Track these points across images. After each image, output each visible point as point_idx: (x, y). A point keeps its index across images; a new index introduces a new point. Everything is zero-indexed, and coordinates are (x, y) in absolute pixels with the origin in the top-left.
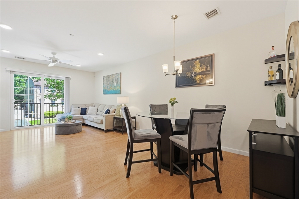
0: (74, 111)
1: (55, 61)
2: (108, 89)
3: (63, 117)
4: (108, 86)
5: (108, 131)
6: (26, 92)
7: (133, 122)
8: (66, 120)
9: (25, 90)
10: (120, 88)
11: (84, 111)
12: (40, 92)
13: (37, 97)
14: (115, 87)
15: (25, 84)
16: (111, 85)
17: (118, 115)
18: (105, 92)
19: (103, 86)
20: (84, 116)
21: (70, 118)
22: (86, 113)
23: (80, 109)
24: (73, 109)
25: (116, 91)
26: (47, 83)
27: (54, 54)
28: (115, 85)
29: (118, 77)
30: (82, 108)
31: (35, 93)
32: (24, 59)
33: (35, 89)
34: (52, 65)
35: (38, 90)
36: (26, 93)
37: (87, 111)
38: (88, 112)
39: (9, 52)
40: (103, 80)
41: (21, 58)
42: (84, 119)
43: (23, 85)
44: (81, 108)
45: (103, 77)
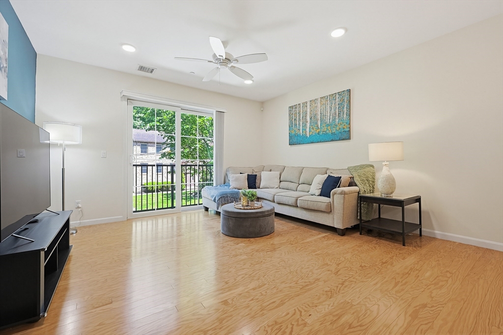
0: (236, 180)
2: (305, 132)
3: (223, 194)
4: (304, 126)
5: (343, 232)
7: (413, 210)
8: (244, 201)
10: (345, 127)
11: (252, 182)
14: (329, 126)
16: (314, 122)
18: (294, 141)
19: (290, 127)
21: (253, 197)
22: (257, 185)
23: (245, 177)
25: (333, 134)
28: (328, 120)
29: (341, 100)
32: (152, 70)
37: (257, 180)
38: (262, 182)
40: (290, 114)
41: (148, 70)
44: (247, 174)
45: (290, 107)
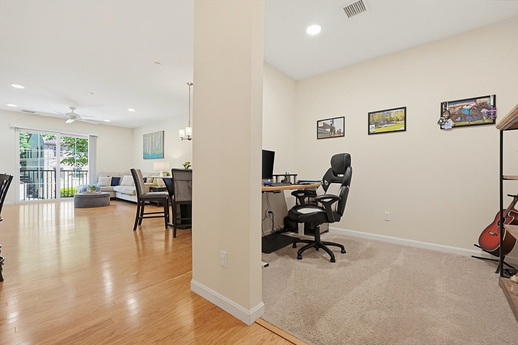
0: (103, 180)
1: (73, 117)
2: (149, 152)
4: (149, 148)
6: (30, 154)
9: (27, 151)
10: (162, 151)
11: (116, 182)
12: (55, 155)
13: (50, 164)
14: (157, 149)
15: (28, 141)
16: (152, 147)
17: (156, 185)
18: (146, 157)
19: (144, 148)
20: (116, 188)
21: (94, 188)
22: (119, 184)
23: (110, 179)
24: (100, 178)
25: (158, 155)
26: (65, 142)
27: (72, 108)
28: (157, 147)
29: (161, 136)
30: (113, 178)
31: (45, 156)
32: (33, 112)
33: (45, 151)
34: (69, 121)
35: (51, 152)
36: (30, 156)
37: (120, 181)
38: (122, 183)
39: (15, 106)
40: (144, 140)
41: (30, 112)
42: (116, 192)
43: (25, 144)
44: (111, 177)
45: (144, 135)
